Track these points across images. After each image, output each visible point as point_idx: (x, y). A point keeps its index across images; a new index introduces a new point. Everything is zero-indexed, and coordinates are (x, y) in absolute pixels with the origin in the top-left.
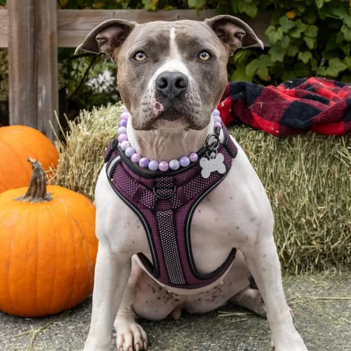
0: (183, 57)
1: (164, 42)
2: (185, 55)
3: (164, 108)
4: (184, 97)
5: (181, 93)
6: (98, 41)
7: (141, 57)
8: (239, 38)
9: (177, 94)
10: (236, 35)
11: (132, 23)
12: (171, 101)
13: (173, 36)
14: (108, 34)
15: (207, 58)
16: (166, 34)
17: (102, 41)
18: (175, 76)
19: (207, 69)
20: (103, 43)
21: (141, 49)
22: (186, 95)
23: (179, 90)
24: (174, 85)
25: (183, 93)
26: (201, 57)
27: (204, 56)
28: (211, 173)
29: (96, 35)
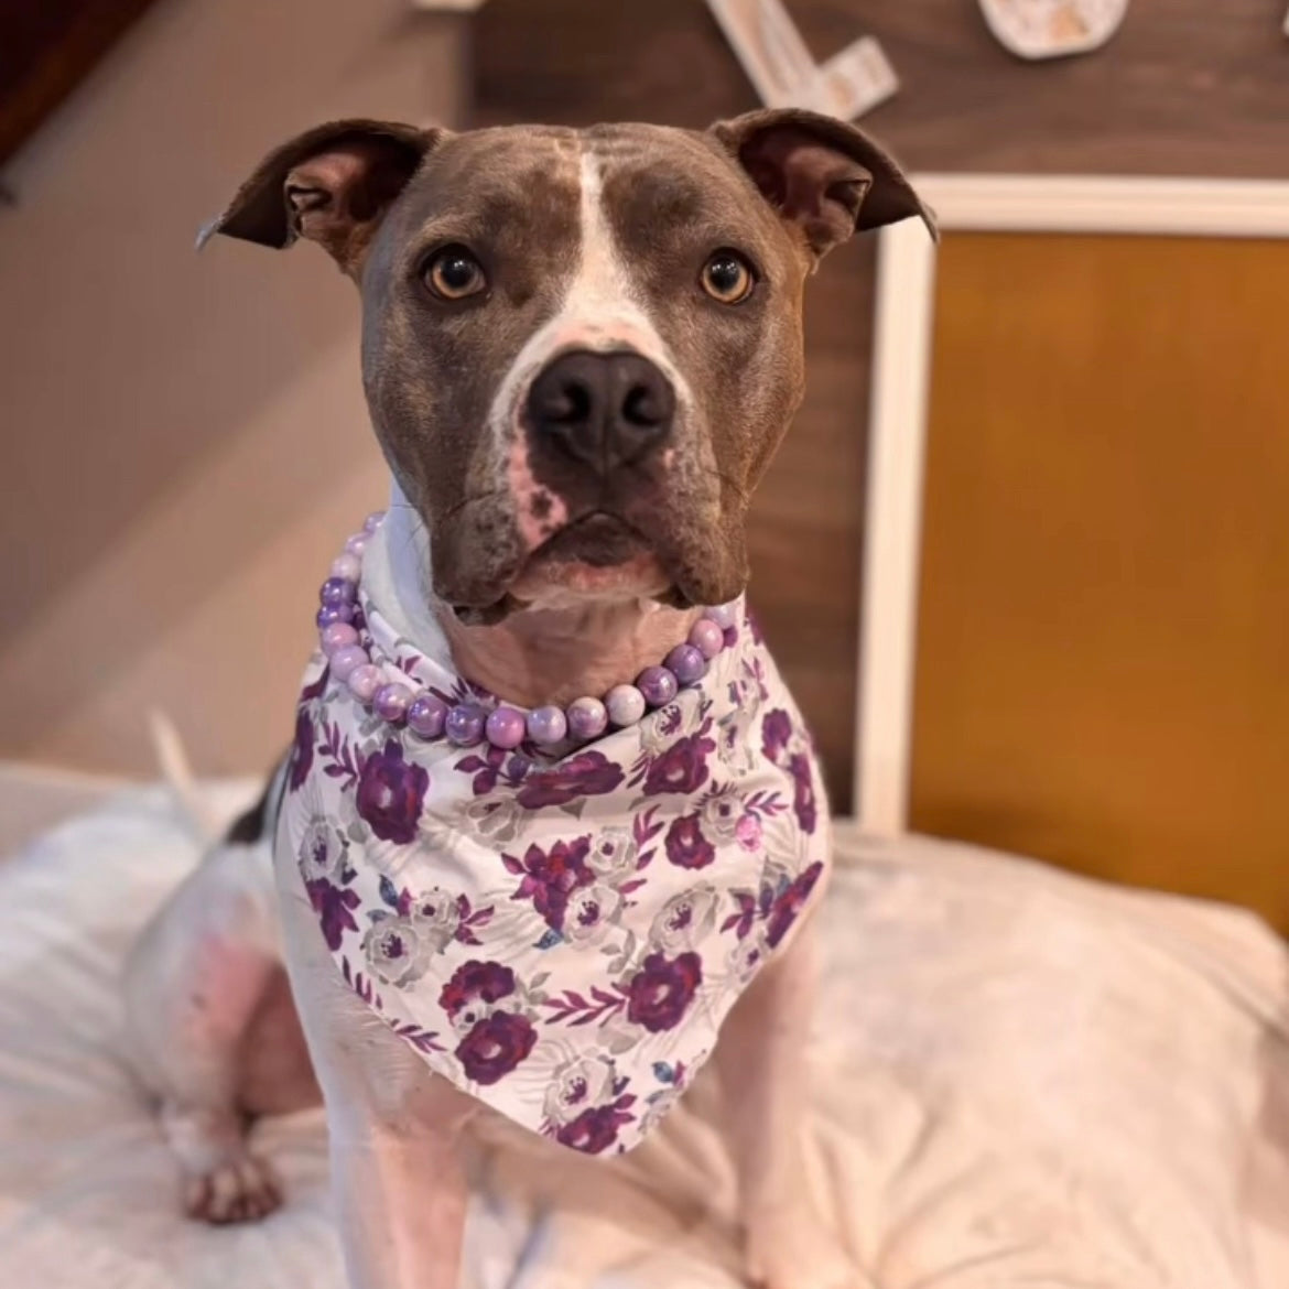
0: (636, 280)
2: (649, 273)
3: (570, 512)
4: (662, 468)
5: (646, 446)
6: (296, 198)
8: (848, 203)
9: (628, 453)
10: (836, 191)
12: (603, 483)
13: (590, 183)
14: (334, 170)
16: (561, 174)
17: (312, 197)
21: (459, 239)
22: (669, 454)
23: (637, 435)
24: (616, 414)
25: (655, 445)
29: (285, 177)
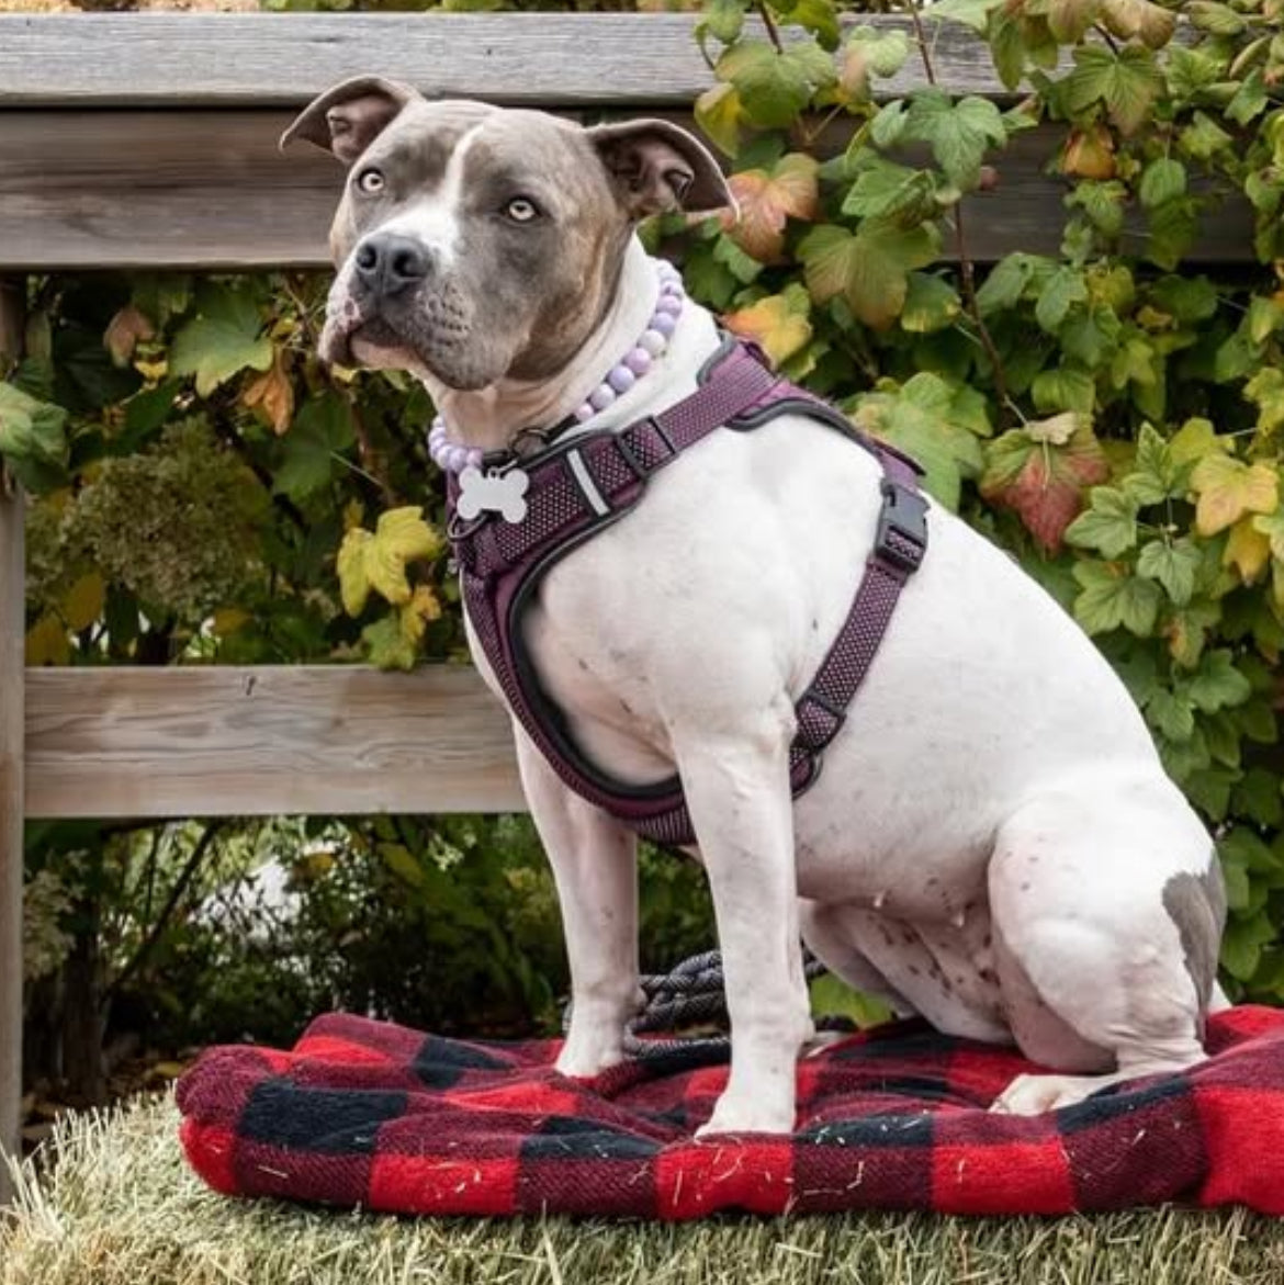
0: (461, 204)
1: (436, 157)
2: (471, 199)
3: (362, 314)
4: (413, 299)
5: (406, 286)
6: (332, 124)
7: (375, 182)
8: (674, 185)
9: (394, 288)
10: (669, 176)
11: (408, 94)
12: (378, 302)
13: (463, 146)
14: (356, 112)
15: (527, 214)
16: (447, 140)
17: (342, 125)
18: (396, 245)
19: (515, 244)
20: (341, 131)
21: (378, 166)
22: (419, 294)
23: (401, 280)
24: (389, 266)
25: (409, 288)
26: (514, 211)
27: (521, 209)
28: (484, 512)
29: (328, 109)
